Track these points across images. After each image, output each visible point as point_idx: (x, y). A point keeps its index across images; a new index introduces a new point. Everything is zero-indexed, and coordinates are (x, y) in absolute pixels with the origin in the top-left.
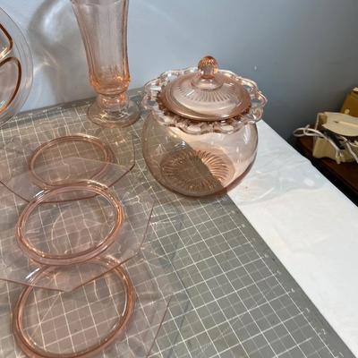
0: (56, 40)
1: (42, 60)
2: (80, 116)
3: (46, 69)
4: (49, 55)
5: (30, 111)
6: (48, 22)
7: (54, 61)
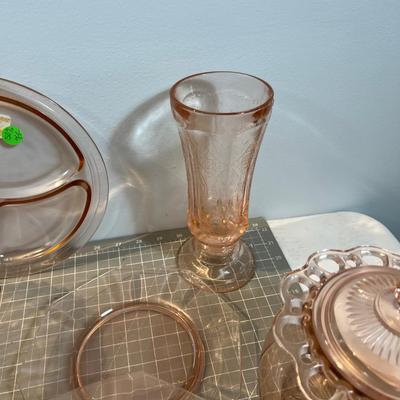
0: (148, 156)
1: (124, 180)
2: (165, 259)
3: (128, 192)
4: (135, 173)
5: (97, 243)
6: (140, 134)
7: (141, 182)
